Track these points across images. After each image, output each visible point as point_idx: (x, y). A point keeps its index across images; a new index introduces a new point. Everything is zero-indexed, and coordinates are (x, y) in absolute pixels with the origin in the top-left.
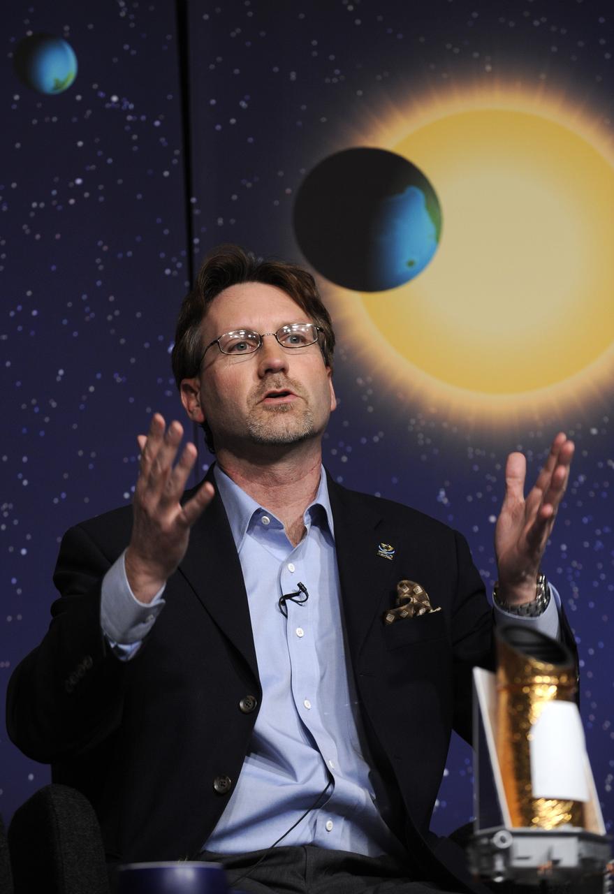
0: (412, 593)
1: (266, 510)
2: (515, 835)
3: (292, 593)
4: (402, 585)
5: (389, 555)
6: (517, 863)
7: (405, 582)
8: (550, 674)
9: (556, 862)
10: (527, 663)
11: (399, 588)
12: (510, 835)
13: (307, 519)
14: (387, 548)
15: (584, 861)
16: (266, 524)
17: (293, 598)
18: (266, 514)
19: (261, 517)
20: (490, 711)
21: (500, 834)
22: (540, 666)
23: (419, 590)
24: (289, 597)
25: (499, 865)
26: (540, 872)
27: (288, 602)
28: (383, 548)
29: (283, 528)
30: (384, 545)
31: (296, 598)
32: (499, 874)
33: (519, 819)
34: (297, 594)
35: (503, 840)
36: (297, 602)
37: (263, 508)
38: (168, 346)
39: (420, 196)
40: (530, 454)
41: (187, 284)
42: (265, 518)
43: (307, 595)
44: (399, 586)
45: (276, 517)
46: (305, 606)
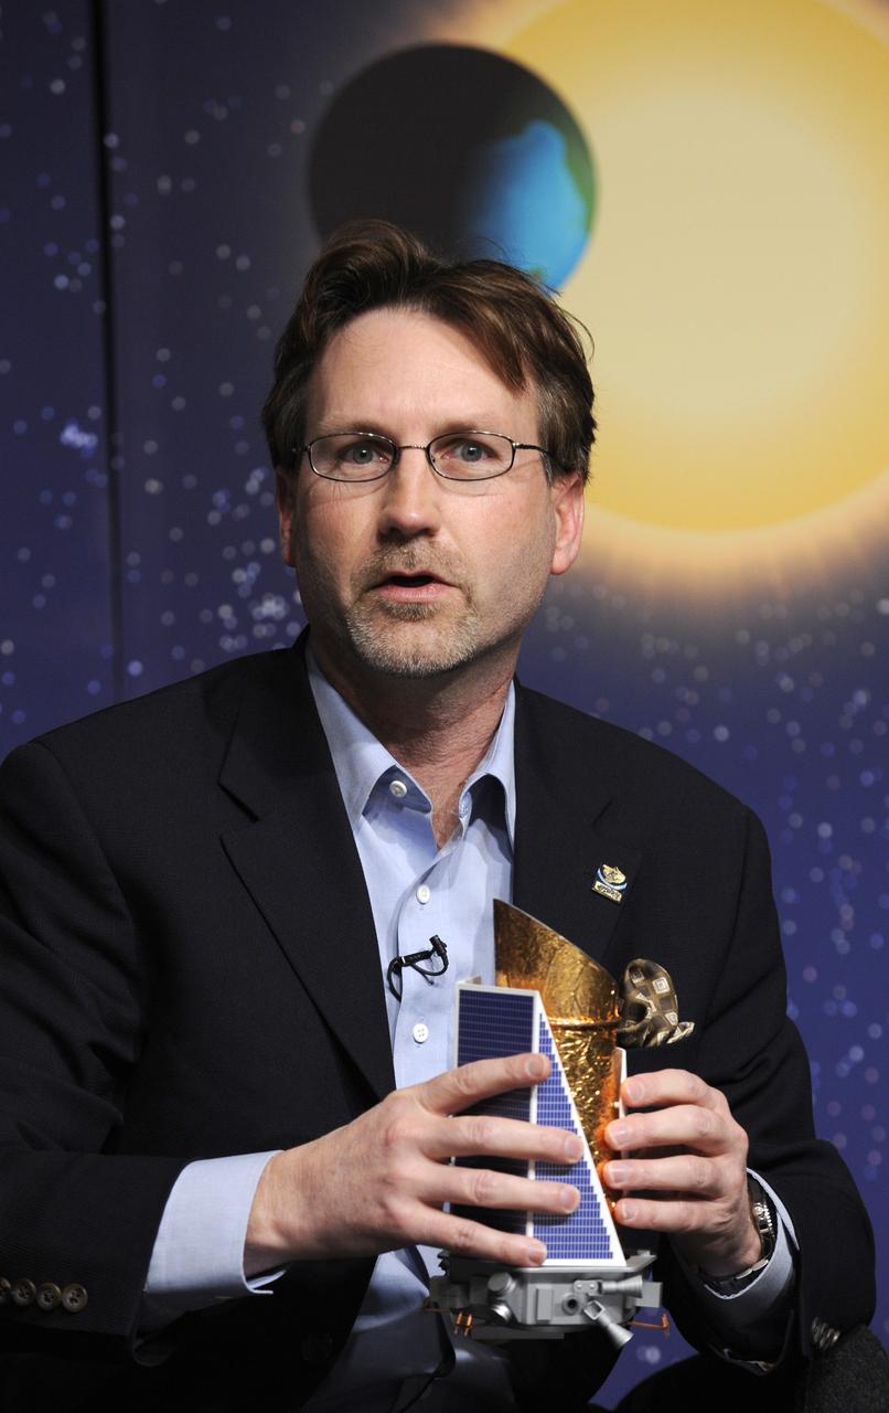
0: (650, 991)
1: (407, 773)
3: (418, 952)
4: (634, 970)
5: (615, 891)
11: (628, 976)
13: (465, 806)
16: (398, 795)
19: (393, 782)
23: (664, 983)
28: (604, 876)
29: (428, 811)
31: (422, 964)
36: (422, 972)
37: (401, 768)
38: (62, 428)
39: (555, 141)
40: (763, 649)
41: (98, 307)
42: (397, 786)
43: (446, 963)
44: (627, 972)
45: (421, 789)
46: (437, 986)
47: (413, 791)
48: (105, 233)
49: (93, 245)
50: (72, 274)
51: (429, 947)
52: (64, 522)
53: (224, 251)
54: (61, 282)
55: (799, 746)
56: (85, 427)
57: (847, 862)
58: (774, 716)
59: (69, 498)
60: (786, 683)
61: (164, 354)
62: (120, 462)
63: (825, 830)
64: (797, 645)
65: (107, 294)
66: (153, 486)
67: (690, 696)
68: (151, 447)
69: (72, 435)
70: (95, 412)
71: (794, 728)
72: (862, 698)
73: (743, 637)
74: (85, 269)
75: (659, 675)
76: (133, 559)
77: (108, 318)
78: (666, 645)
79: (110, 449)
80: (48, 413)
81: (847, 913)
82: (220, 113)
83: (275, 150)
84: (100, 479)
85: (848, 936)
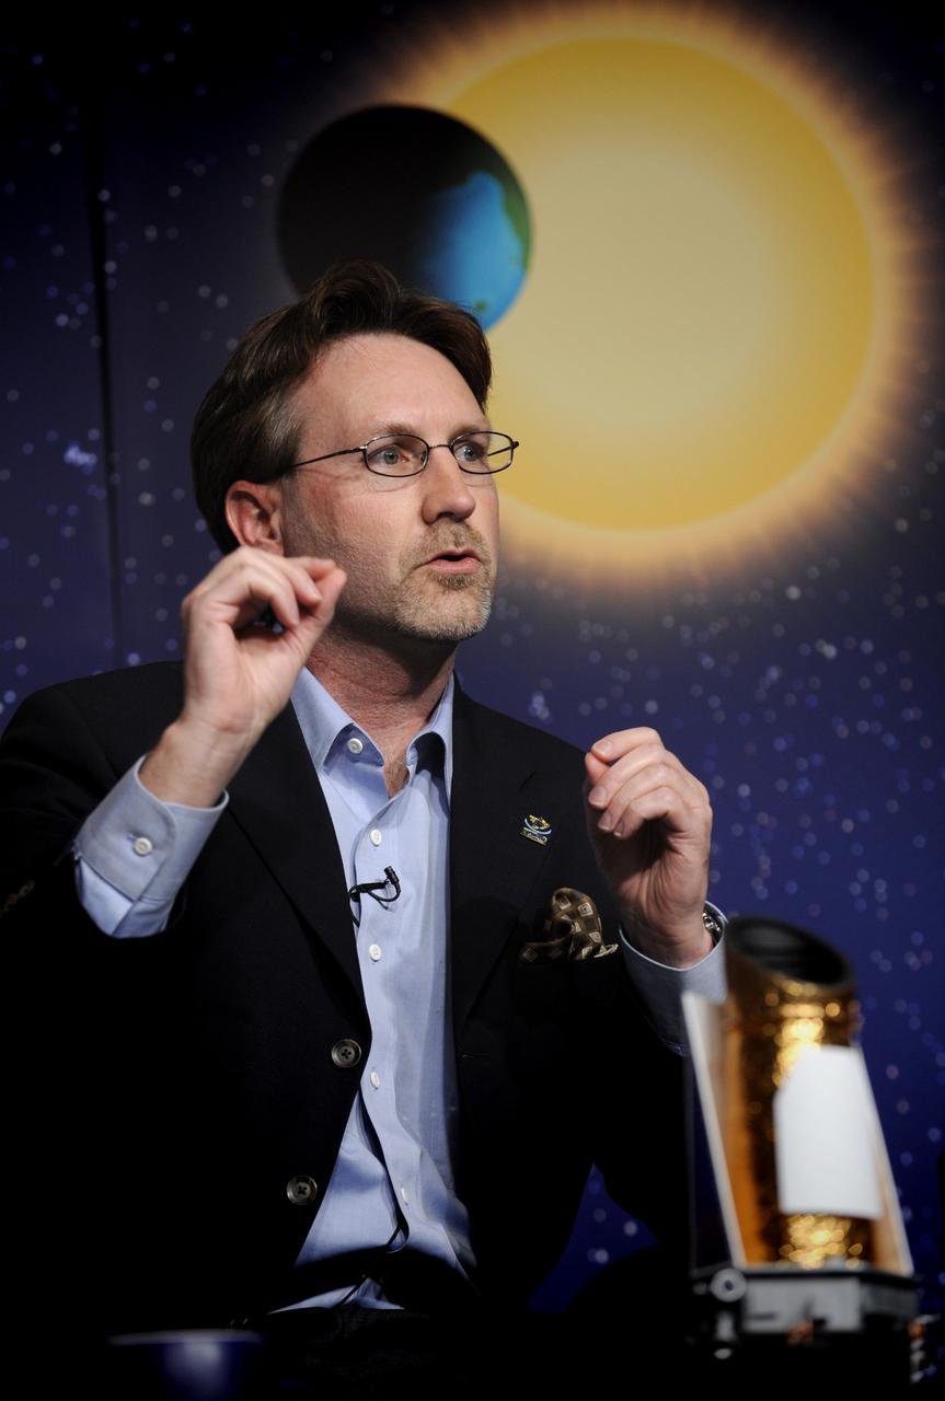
0: (575, 915)
1: (361, 729)
2: (750, 1277)
3: (373, 882)
4: (560, 897)
5: (541, 836)
6: (755, 1326)
7: (566, 890)
8: (811, 1001)
9: (819, 1323)
10: (771, 985)
11: (554, 901)
12: (742, 1277)
13: (411, 758)
14: (539, 824)
15: (870, 1319)
16: (356, 752)
17: (373, 892)
18: (359, 734)
19: (349, 739)
20: (711, 1067)
21: (725, 1276)
22: (795, 988)
23: (588, 908)
24: (368, 888)
25: (725, 1329)
26: (794, 1341)
27: (364, 897)
28: (531, 824)
29: (381, 764)
30: (534, 819)
31: (377, 892)
32: (723, 1345)
33: (760, 1250)
34: (381, 886)
35: (729, 1286)
36: (378, 899)
37: (356, 725)
38: (65, 449)
39: (494, 189)
40: (686, 633)
41: (95, 341)
42: (355, 743)
43: (398, 891)
44: (554, 898)
45: (374, 743)
46: (391, 910)
47: (368, 746)
48: (100, 277)
49: (90, 288)
50: (71, 313)
51: (383, 877)
52: (68, 531)
53: (204, 291)
54: (62, 320)
55: (720, 717)
56: (86, 447)
57: (764, 818)
58: (697, 690)
59: (73, 510)
60: (708, 662)
61: (153, 383)
62: (117, 478)
63: (745, 790)
64: (715, 629)
65: (103, 330)
66: (146, 499)
67: (623, 675)
68: (144, 464)
69: (74, 455)
70: (94, 434)
71: (715, 702)
72: (774, 673)
73: (669, 621)
74: (83, 309)
75: (595, 657)
76: (130, 563)
77: (104, 351)
78: (601, 630)
79: (107, 465)
80: (53, 436)
81: (765, 863)
82: (200, 170)
83: (248, 201)
84: (100, 494)
85: (767, 883)
